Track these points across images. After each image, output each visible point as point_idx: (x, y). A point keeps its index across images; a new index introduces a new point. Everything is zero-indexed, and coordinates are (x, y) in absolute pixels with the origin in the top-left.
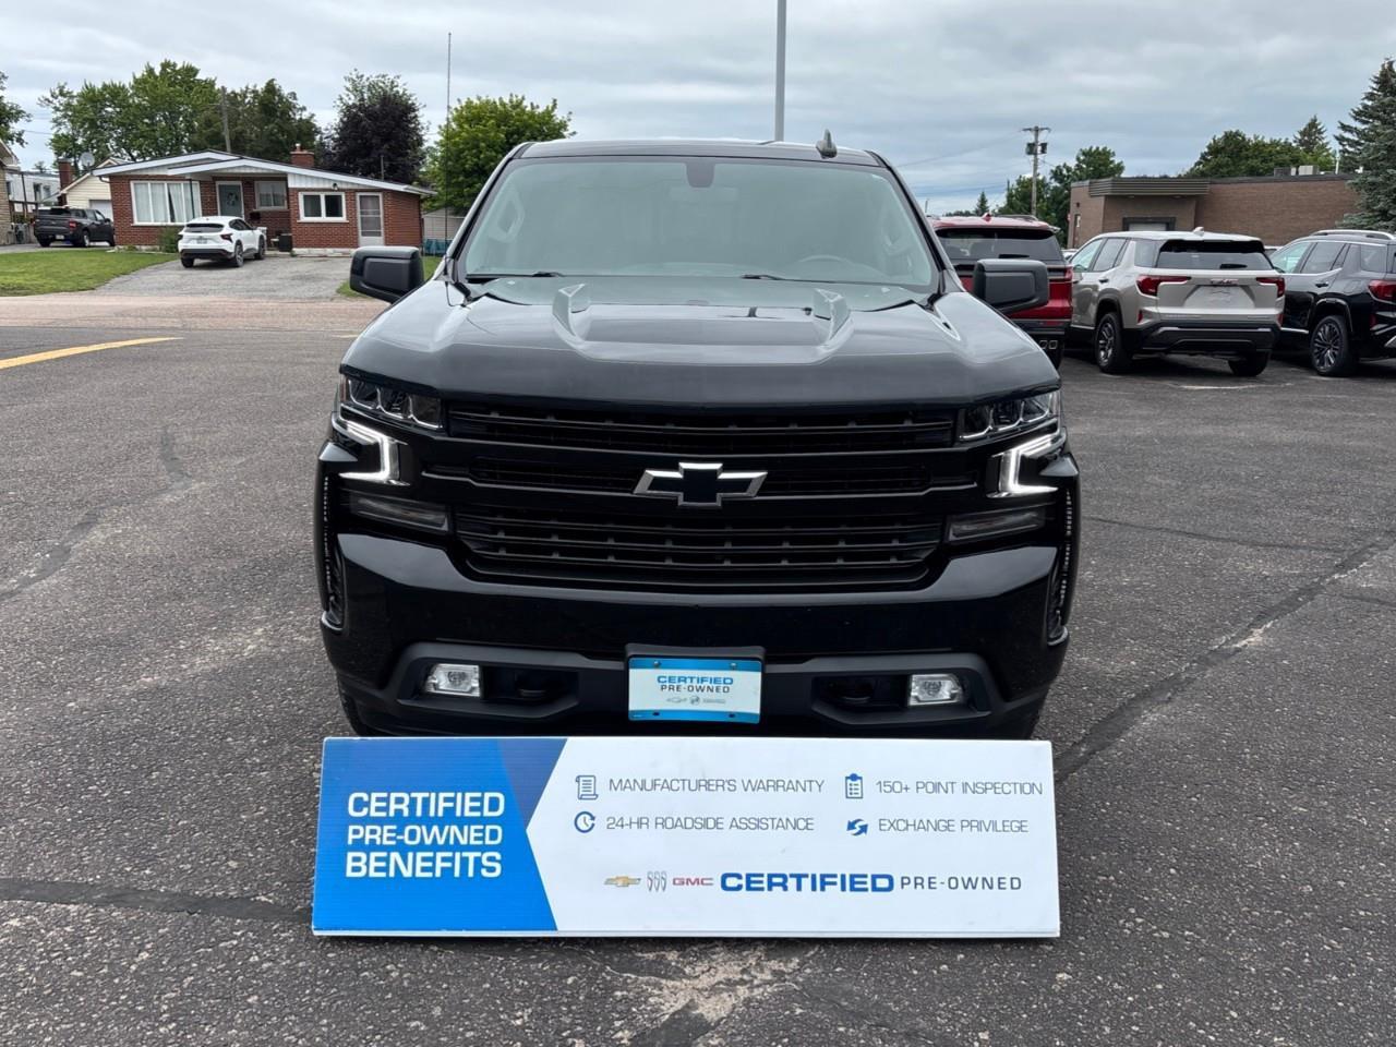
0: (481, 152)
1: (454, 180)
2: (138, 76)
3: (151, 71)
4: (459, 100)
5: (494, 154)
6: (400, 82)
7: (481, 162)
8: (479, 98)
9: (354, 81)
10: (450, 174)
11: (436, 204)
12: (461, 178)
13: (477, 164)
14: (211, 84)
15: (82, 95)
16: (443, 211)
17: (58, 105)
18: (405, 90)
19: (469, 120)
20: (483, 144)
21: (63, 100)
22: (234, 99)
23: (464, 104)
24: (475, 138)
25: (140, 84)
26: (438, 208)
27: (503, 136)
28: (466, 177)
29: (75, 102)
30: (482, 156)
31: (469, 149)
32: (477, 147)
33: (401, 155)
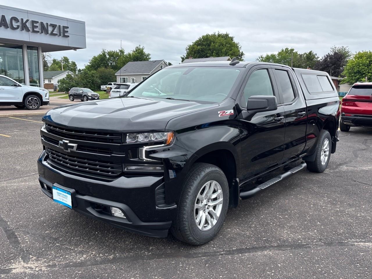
0: (360, 67)
1: (351, 75)
2: (280, 51)
3: (283, 50)
4: (356, 52)
5: (364, 67)
6: (347, 48)
7: (359, 70)
8: (363, 51)
9: (333, 49)
10: (350, 73)
11: (344, 82)
12: (353, 74)
13: (358, 70)
14: (296, 53)
15: (266, 57)
16: (346, 84)
17: (260, 60)
18: (348, 50)
19: (358, 58)
20: (361, 65)
21: (261, 59)
22: (301, 56)
23: (357, 53)
24: (359, 63)
25: (280, 54)
26: (345, 83)
27: (368, 62)
28: (354, 74)
29: (264, 59)
30: (360, 68)
31: (356, 66)
32: (359, 65)
33: (338, 69)
